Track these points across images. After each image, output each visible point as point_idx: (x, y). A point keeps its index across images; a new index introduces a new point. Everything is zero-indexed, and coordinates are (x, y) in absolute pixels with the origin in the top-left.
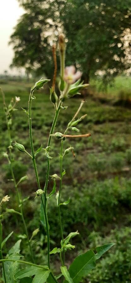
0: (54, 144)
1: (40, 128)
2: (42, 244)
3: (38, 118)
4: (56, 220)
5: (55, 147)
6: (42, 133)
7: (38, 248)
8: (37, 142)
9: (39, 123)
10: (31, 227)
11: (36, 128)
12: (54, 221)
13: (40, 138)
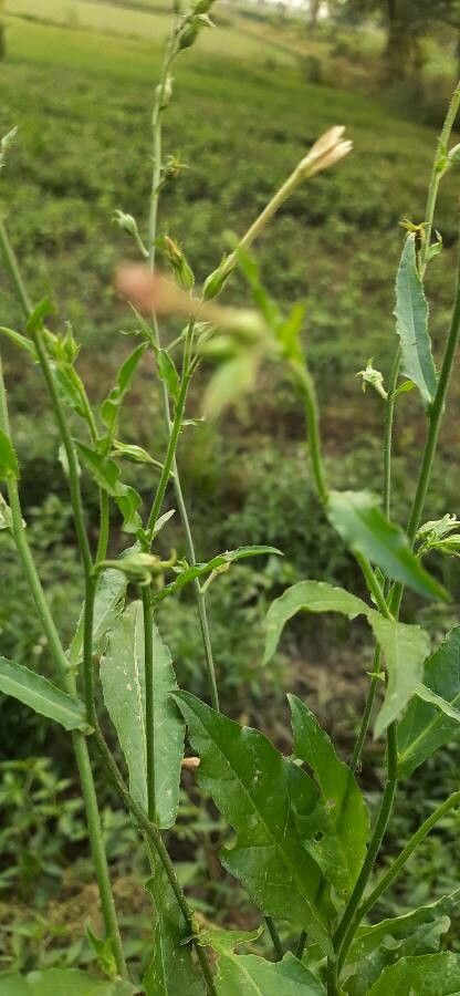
0: (357, 293)
1: (318, 221)
2: (268, 583)
3: (320, 181)
4: (316, 537)
5: (358, 303)
6: (322, 241)
7: (252, 591)
8: (298, 270)
9: (321, 204)
10: (230, 532)
11: (304, 218)
12: (308, 538)
13: (312, 258)
